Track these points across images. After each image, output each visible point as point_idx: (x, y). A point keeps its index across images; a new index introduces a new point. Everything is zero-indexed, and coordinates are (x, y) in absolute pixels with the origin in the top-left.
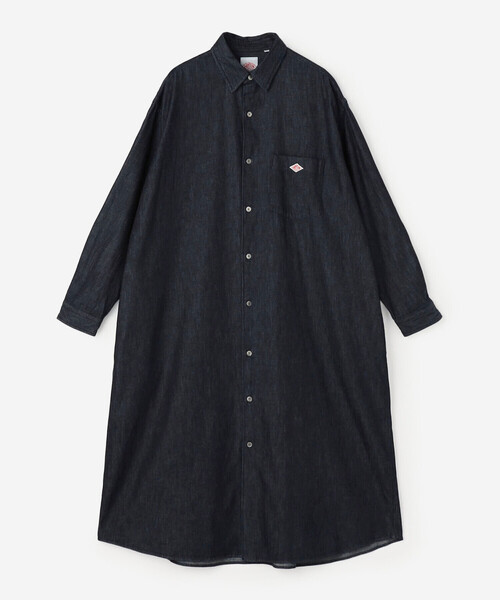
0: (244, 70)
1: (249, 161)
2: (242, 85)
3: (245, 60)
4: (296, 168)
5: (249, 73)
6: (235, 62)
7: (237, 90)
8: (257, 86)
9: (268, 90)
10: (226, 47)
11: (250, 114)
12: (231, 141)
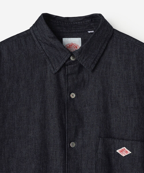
0: (67, 50)
1: (73, 145)
2: (64, 65)
3: (68, 41)
4: (124, 152)
5: (72, 54)
6: (56, 42)
7: (60, 70)
8: (81, 67)
9: (93, 71)
10: (46, 27)
11: (73, 96)
12: (53, 123)
